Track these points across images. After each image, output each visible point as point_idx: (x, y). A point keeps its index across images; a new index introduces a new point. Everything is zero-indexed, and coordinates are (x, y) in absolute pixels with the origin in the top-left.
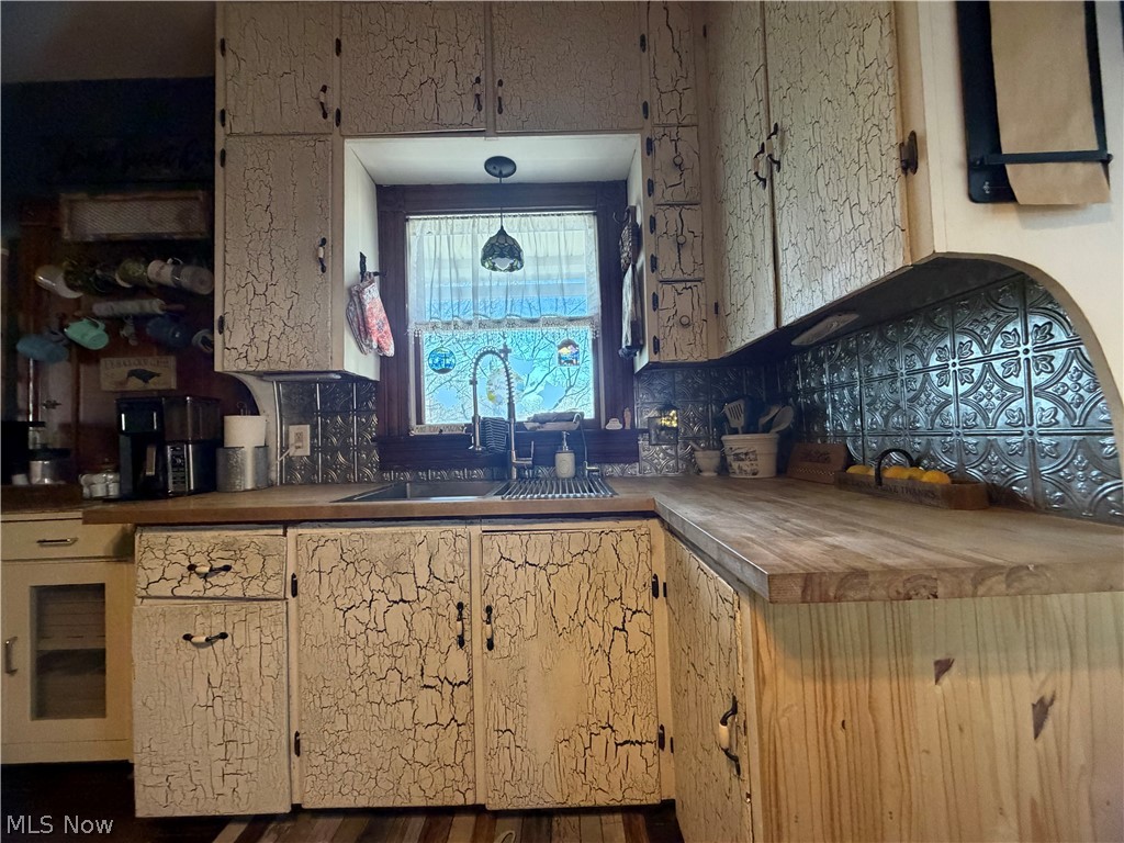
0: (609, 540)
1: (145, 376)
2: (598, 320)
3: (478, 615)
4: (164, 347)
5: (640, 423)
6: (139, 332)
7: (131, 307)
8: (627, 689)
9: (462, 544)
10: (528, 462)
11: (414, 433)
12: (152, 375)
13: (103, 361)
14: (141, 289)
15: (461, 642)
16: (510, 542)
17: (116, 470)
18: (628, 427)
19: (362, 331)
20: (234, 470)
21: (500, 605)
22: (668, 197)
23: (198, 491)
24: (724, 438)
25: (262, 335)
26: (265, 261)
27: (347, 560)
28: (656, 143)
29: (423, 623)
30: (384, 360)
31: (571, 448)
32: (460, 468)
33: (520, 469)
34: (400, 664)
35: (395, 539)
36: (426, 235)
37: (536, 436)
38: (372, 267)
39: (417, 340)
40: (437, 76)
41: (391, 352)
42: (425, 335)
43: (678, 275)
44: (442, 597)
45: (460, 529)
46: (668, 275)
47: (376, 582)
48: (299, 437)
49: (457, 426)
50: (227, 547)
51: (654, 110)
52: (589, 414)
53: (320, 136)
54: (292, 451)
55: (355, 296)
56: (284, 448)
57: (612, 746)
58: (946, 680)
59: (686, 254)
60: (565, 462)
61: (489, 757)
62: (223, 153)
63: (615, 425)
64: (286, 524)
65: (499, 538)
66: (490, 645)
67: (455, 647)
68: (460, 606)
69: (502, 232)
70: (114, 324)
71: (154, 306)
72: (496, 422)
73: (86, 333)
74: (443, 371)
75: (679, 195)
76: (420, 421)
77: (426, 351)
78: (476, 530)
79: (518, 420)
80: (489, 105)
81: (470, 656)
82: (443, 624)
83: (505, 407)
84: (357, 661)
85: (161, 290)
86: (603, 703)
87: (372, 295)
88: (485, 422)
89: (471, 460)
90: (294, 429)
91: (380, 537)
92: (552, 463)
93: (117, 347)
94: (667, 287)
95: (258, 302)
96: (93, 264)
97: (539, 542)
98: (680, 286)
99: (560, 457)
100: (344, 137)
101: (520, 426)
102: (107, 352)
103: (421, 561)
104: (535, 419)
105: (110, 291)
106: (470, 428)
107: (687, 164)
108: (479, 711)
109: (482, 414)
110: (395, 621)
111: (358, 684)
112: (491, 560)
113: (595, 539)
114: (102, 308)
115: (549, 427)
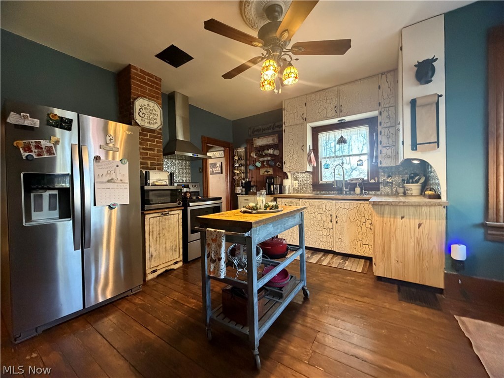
0: (362, 205)
1: (268, 172)
2: (369, 154)
3: (335, 217)
4: (271, 166)
5: (381, 180)
6: (267, 164)
7: (266, 159)
8: (365, 234)
9: (331, 204)
10: (348, 190)
11: (321, 182)
12: (269, 171)
13: (261, 169)
14: (267, 155)
15: (331, 222)
16: (341, 204)
17: (266, 189)
18: (376, 182)
19: (310, 162)
20: (285, 190)
21: (339, 215)
22: (385, 126)
23: (279, 194)
24: (405, 185)
25: (292, 164)
26: (292, 150)
27: (311, 205)
28: (382, 113)
29: (324, 218)
30: (313, 167)
31: (359, 187)
32: (331, 191)
33: (346, 191)
34: (320, 224)
35: (319, 202)
36: (323, 137)
37: (350, 184)
38: (311, 148)
39: (321, 162)
40: (327, 107)
41: (315, 166)
42: (323, 160)
43: (388, 145)
44: (328, 213)
45: (331, 201)
46: (385, 145)
47: (315, 210)
48: (296, 184)
49: (330, 181)
50: (291, 202)
51: (382, 104)
52: (366, 178)
53: (302, 124)
54: (294, 187)
55: (309, 155)
56: (293, 186)
57: (362, 245)
58: (403, 219)
59: (390, 140)
60: (358, 190)
61: (336, 242)
62: (284, 130)
63: (373, 181)
64: (300, 199)
65: (339, 203)
66: (337, 223)
67: (330, 222)
68: (331, 215)
69: (342, 137)
70: (262, 162)
71: (269, 158)
72: (340, 181)
73: (258, 164)
74: (327, 169)
75: (388, 125)
76: (321, 180)
77: (323, 164)
78: (334, 201)
79: (345, 180)
80: (338, 111)
81: (333, 224)
82: (328, 218)
83: (342, 177)
84: (312, 223)
85: (270, 155)
86: (360, 236)
87: (312, 155)
88: (337, 181)
89: (334, 189)
90: (294, 182)
91: (316, 202)
92: (354, 191)
93: (263, 166)
94: (384, 148)
95: (291, 158)
96: (259, 151)
97: (348, 204)
98: (388, 148)
99: (356, 189)
100: (307, 123)
101: (346, 181)
102: (261, 167)
103: (324, 206)
104: (350, 180)
105: (263, 156)
106: (333, 182)
107: (391, 116)
108: (334, 234)
109: (336, 179)
110: (319, 217)
111: (312, 227)
112: (337, 207)
113: (359, 205)
114: (261, 159)
115: (354, 182)
